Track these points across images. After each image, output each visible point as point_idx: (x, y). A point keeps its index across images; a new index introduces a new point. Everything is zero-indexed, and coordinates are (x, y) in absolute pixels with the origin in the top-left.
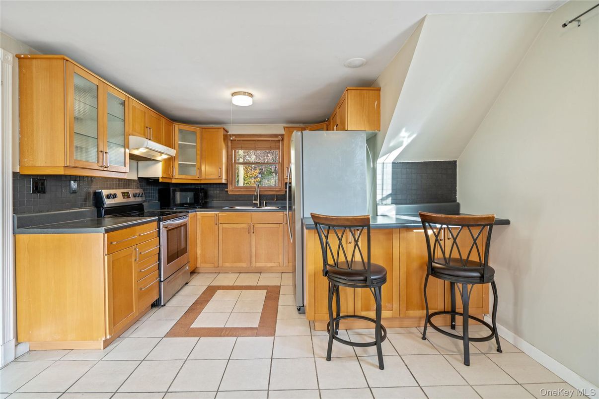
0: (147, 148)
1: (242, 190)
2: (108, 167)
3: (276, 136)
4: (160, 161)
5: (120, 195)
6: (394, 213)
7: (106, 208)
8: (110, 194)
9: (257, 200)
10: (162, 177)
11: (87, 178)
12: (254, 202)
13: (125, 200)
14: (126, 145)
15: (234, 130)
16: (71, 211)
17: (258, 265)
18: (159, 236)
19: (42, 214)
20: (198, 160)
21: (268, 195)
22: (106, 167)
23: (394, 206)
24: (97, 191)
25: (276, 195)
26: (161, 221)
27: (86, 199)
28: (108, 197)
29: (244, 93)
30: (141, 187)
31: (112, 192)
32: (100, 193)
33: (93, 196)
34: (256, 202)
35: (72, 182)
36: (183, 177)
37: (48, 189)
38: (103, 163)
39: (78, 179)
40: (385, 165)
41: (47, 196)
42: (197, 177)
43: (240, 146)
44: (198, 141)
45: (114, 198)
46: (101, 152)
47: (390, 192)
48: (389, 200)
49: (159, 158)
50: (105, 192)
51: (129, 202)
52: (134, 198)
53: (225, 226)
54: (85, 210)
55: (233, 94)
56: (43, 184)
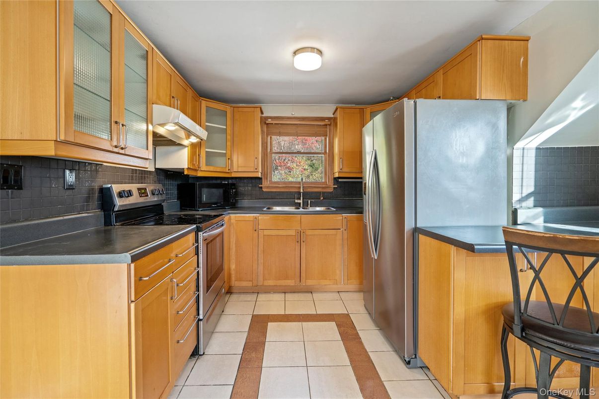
0: (177, 124)
1: (280, 186)
2: (125, 148)
3: (322, 119)
4: (185, 146)
5: (135, 193)
6: (541, 219)
7: (117, 211)
8: (124, 191)
9: (300, 199)
10: (188, 169)
11: (89, 167)
12: (296, 201)
13: (142, 200)
14: (148, 119)
15: (270, 111)
16: (65, 218)
17: (310, 282)
18: (197, 254)
19: (16, 225)
20: (229, 147)
21: (312, 193)
22: (122, 149)
23: (540, 210)
24: (105, 186)
25: (324, 193)
26: (200, 231)
27: (88, 199)
28: (121, 195)
29: (312, 49)
30: (159, 181)
31: (126, 187)
32: (109, 189)
33: (99, 193)
34: (299, 201)
35: (67, 172)
36: (211, 169)
37: (26, 182)
38: (118, 140)
39: (77, 168)
40: (525, 151)
41: (25, 193)
42: (227, 169)
43: (278, 131)
44: (229, 123)
45: (128, 196)
46: (116, 123)
47: (532, 189)
48: (531, 202)
49: (186, 142)
50: (116, 188)
51: (148, 202)
52: (153, 196)
53: (267, 232)
54: (86, 215)
55: (295, 53)
56: (18, 173)
